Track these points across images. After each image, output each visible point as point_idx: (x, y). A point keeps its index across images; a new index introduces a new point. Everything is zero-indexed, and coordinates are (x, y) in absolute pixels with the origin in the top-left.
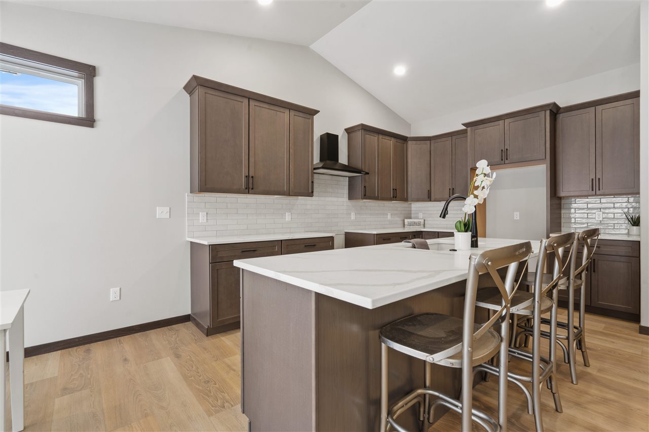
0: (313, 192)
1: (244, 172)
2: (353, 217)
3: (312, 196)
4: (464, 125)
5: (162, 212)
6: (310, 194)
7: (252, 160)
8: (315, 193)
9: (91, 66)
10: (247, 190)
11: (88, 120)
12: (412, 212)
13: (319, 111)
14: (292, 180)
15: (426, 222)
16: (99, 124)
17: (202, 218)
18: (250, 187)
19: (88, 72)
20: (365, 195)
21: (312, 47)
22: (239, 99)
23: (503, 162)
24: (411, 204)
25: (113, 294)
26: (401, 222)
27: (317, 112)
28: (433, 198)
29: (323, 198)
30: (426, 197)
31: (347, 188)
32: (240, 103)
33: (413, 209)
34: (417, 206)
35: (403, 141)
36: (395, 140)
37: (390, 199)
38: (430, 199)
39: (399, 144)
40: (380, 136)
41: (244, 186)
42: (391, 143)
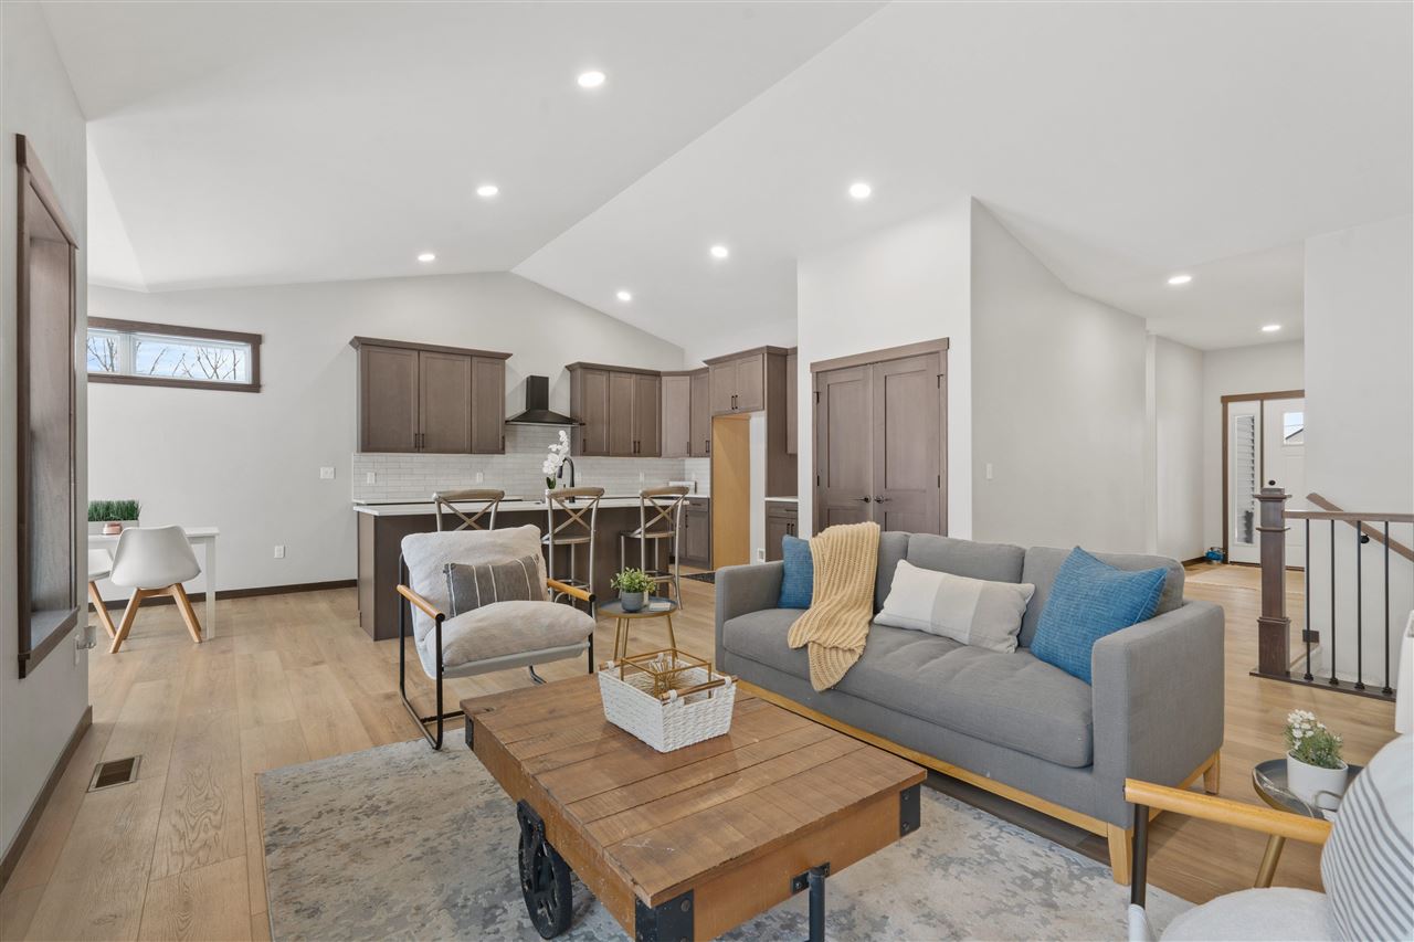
0: (504, 448)
1: (414, 430)
3: (504, 453)
4: (705, 362)
5: (326, 473)
6: (502, 451)
7: (422, 417)
8: (506, 449)
9: (255, 335)
10: (417, 449)
11: (255, 387)
12: (686, 472)
13: (511, 354)
14: (474, 436)
16: (265, 390)
17: (370, 479)
18: (421, 445)
19: (255, 341)
20: (584, 451)
21: (513, 271)
22: (408, 353)
25: (278, 551)
27: (508, 356)
28: (693, 452)
30: (685, 450)
31: (569, 441)
32: (408, 356)
33: (686, 467)
34: (690, 463)
35: (654, 378)
36: (639, 377)
37: (630, 455)
38: (690, 453)
39: (647, 381)
40: (612, 375)
41: (413, 445)
42: (631, 381)
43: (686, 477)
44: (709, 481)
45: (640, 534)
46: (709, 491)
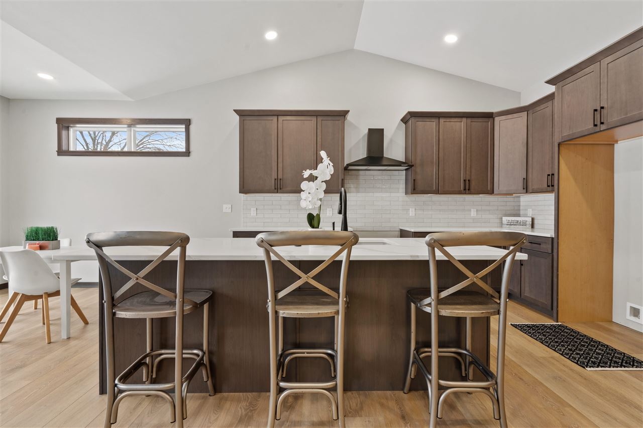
1: (274, 176)
2: (412, 212)
4: (550, 82)
5: (226, 208)
7: (280, 165)
9: (187, 119)
10: (276, 190)
11: (187, 153)
12: (521, 208)
13: (349, 111)
15: (536, 222)
16: (192, 154)
17: (253, 212)
18: (278, 187)
19: (187, 123)
20: (414, 189)
21: (356, 48)
22: (270, 118)
23: (597, 129)
24: (519, 197)
26: (498, 221)
27: (347, 112)
28: (530, 188)
29: (371, 194)
31: (404, 182)
32: (270, 121)
33: (522, 204)
34: (526, 199)
35: (486, 120)
36: (469, 120)
37: (460, 193)
38: (526, 189)
39: (477, 124)
40: (442, 120)
41: (273, 188)
42: (462, 124)
43: (522, 212)
44: (553, 217)
45: (429, 305)
46: (553, 227)
